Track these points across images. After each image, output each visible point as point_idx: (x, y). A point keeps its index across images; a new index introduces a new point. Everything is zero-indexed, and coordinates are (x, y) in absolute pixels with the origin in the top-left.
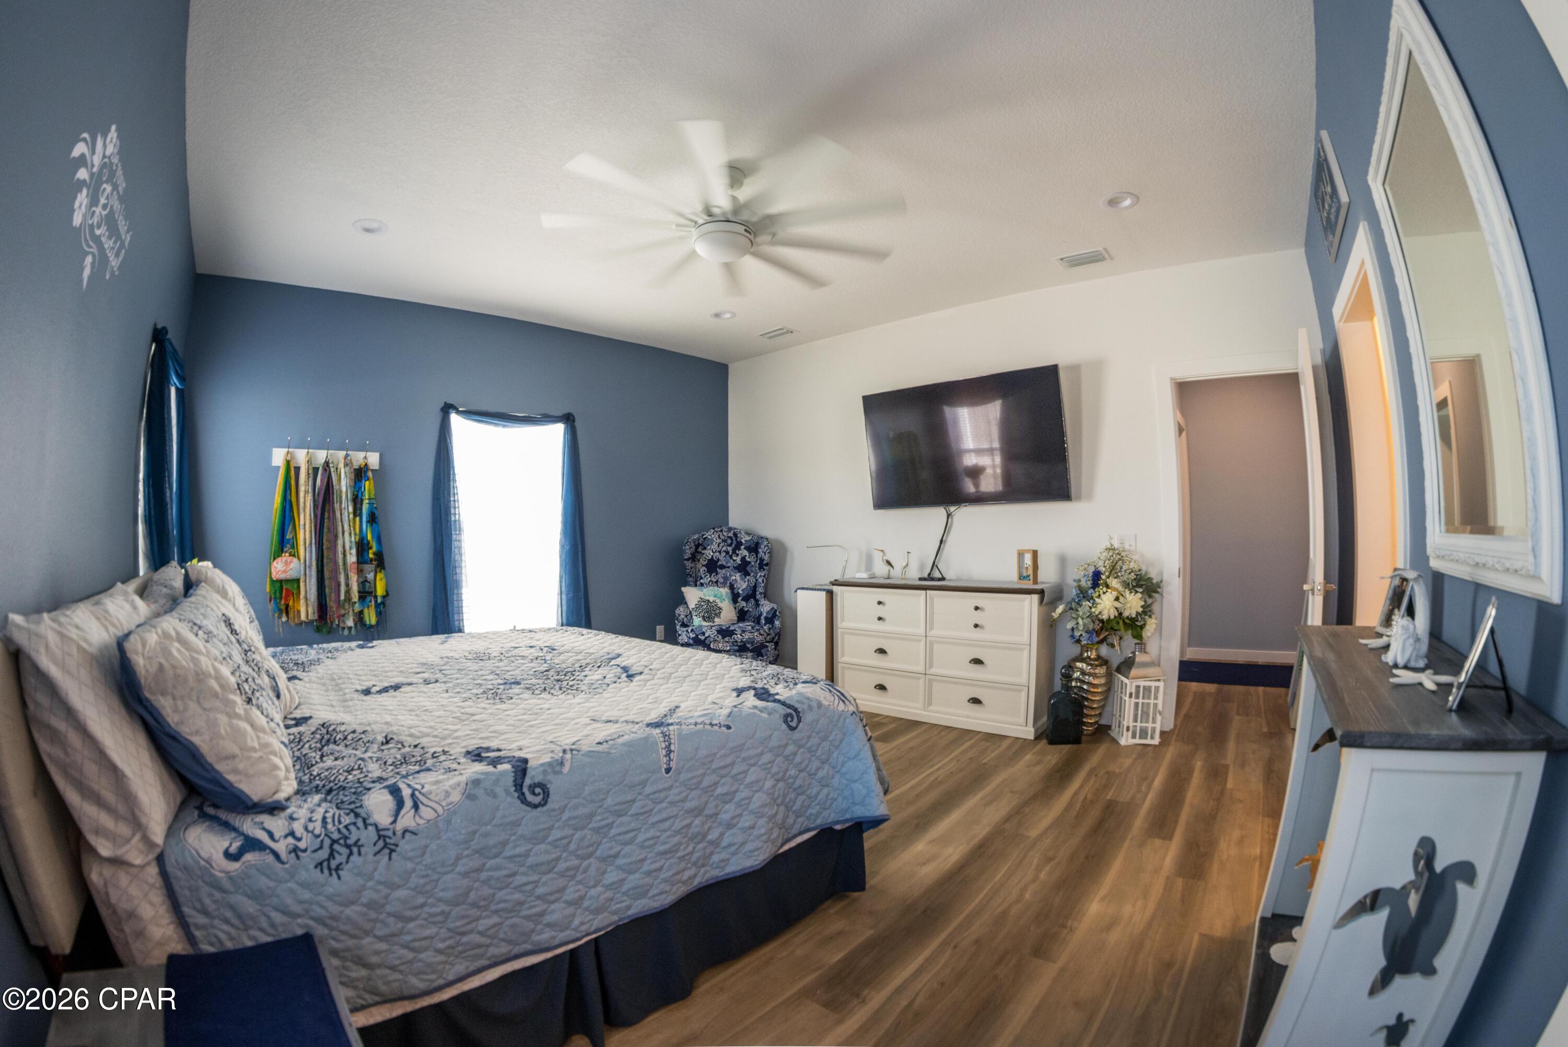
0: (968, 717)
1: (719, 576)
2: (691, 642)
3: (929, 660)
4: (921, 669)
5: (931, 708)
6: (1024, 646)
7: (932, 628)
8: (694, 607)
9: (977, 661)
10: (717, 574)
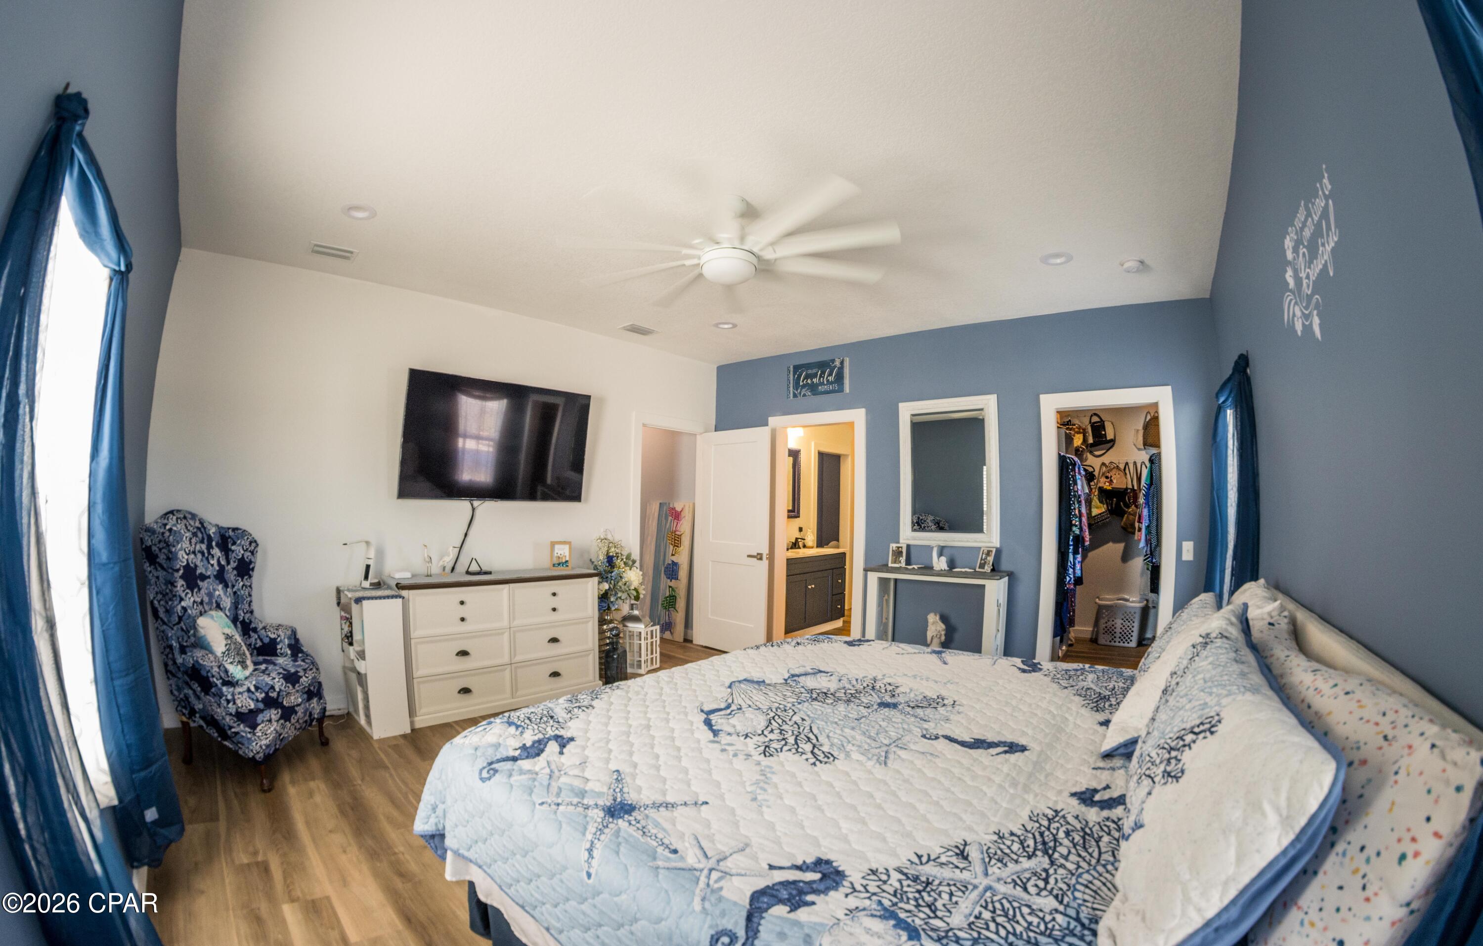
0: (552, 690)
1: (202, 591)
2: (261, 706)
3: (513, 651)
4: (506, 659)
5: (519, 693)
6: (588, 619)
7: (514, 619)
8: (224, 649)
9: (554, 640)
10: (200, 589)
